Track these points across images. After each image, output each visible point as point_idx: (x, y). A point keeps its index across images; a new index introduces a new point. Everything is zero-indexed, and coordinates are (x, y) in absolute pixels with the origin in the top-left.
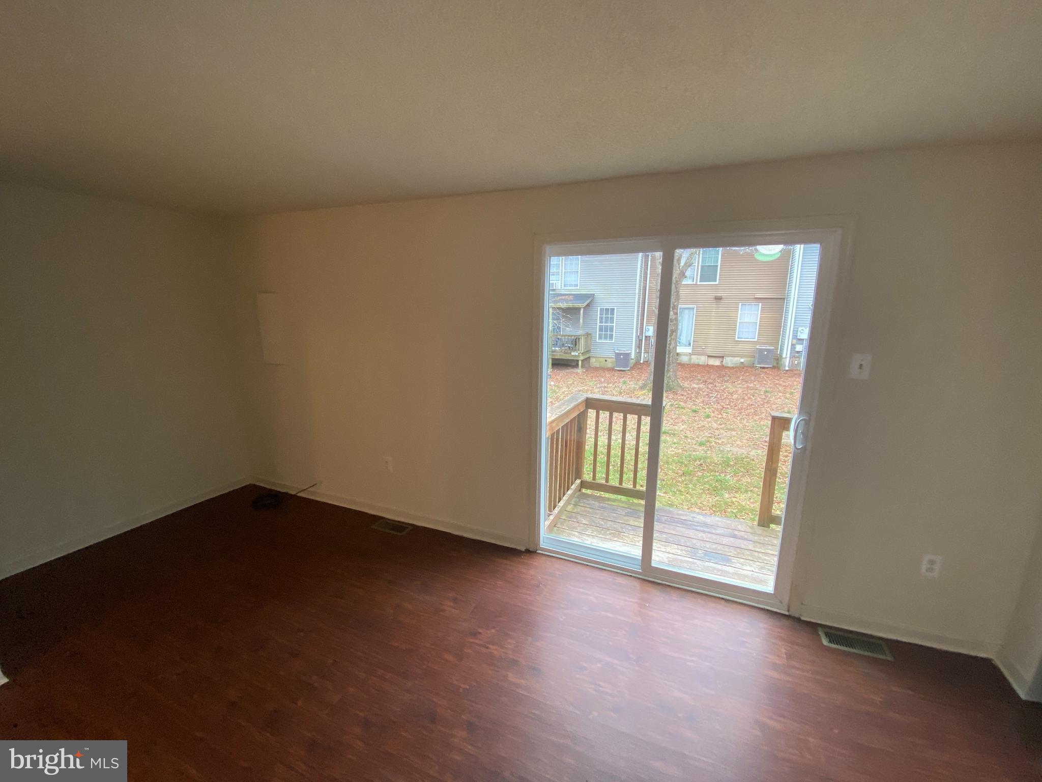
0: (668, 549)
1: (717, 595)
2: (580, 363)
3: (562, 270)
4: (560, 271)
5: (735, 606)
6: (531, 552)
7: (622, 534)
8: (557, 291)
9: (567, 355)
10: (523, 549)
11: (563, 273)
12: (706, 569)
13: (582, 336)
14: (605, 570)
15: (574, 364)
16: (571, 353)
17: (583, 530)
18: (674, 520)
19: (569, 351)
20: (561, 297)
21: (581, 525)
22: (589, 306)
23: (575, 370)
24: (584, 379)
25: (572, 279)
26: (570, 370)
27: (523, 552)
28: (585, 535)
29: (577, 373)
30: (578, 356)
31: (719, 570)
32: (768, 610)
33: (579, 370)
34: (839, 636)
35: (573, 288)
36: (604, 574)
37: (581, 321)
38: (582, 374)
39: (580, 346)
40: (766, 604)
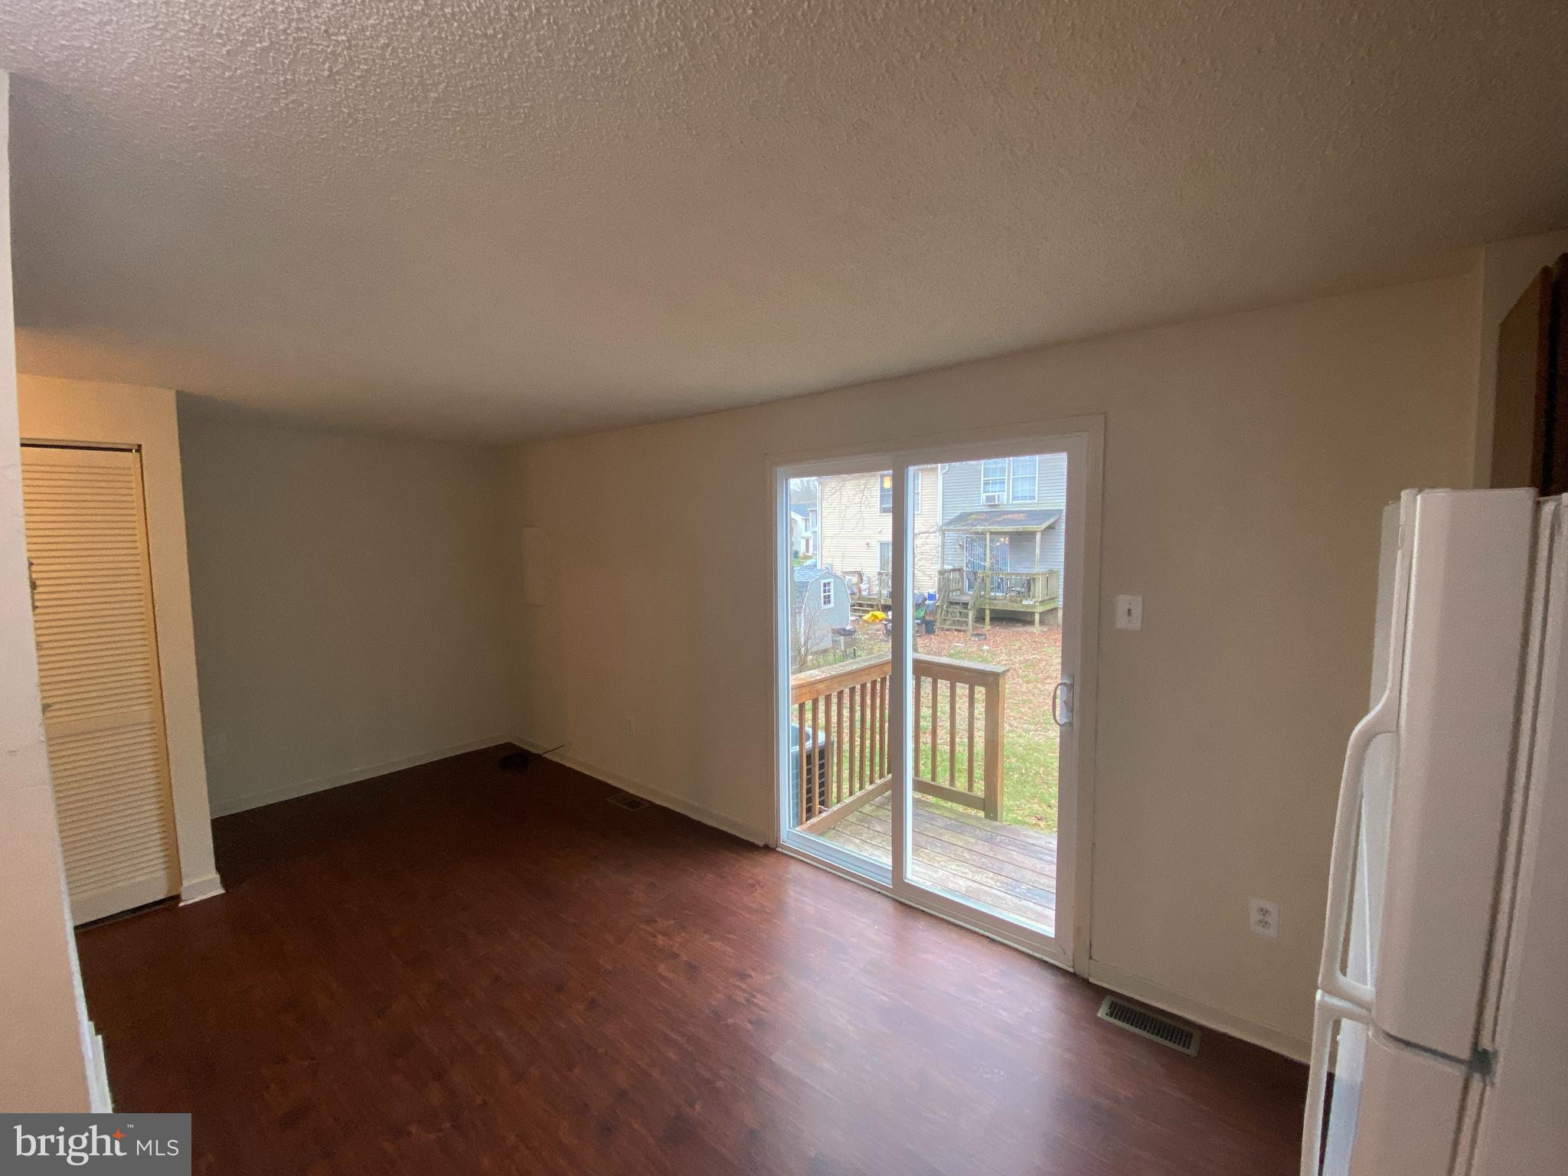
0: (977, 878)
1: (981, 932)
2: (1037, 617)
3: (1009, 476)
4: (1006, 477)
5: (1000, 948)
6: (769, 849)
7: (923, 850)
8: (1001, 506)
9: (1015, 605)
10: (761, 844)
11: (1011, 479)
12: (1017, 910)
13: (1039, 574)
14: (850, 881)
15: (1028, 619)
16: (1021, 602)
17: (869, 838)
18: (1014, 842)
19: (1018, 599)
20: (1006, 517)
21: (871, 832)
22: (1054, 528)
23: (1030, 629)
24: (1042, 643)
25: (1024, 488)
26: (1020, 629)
27: (761, 848)
28: (868, 844)
29: (1031, 634)
30: (1034, 606)
31: (1036, 912)
32: (1046, 962)
33: (1036, 629)
34: (1128, 1010)
35: (1027, 502)
36: (847, 886)
37: (1038, 551)
38: (1039, 635)
39: (1037, 589)
40: (1044, 952)
